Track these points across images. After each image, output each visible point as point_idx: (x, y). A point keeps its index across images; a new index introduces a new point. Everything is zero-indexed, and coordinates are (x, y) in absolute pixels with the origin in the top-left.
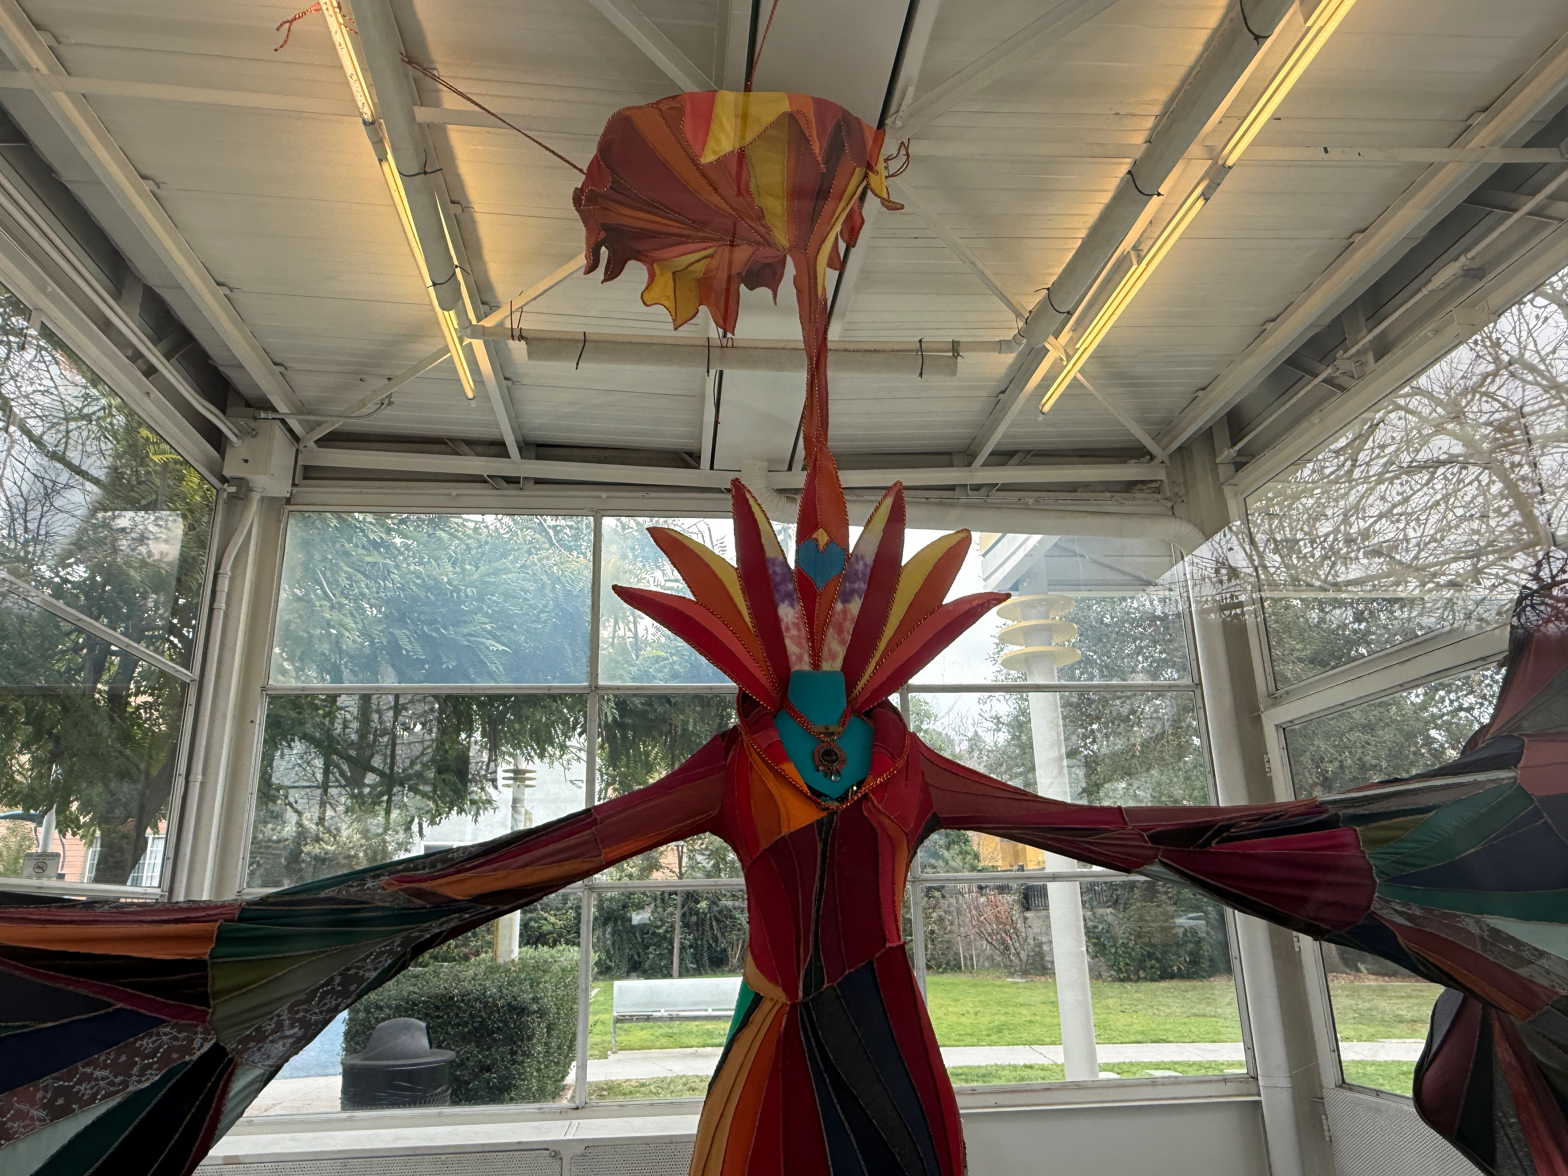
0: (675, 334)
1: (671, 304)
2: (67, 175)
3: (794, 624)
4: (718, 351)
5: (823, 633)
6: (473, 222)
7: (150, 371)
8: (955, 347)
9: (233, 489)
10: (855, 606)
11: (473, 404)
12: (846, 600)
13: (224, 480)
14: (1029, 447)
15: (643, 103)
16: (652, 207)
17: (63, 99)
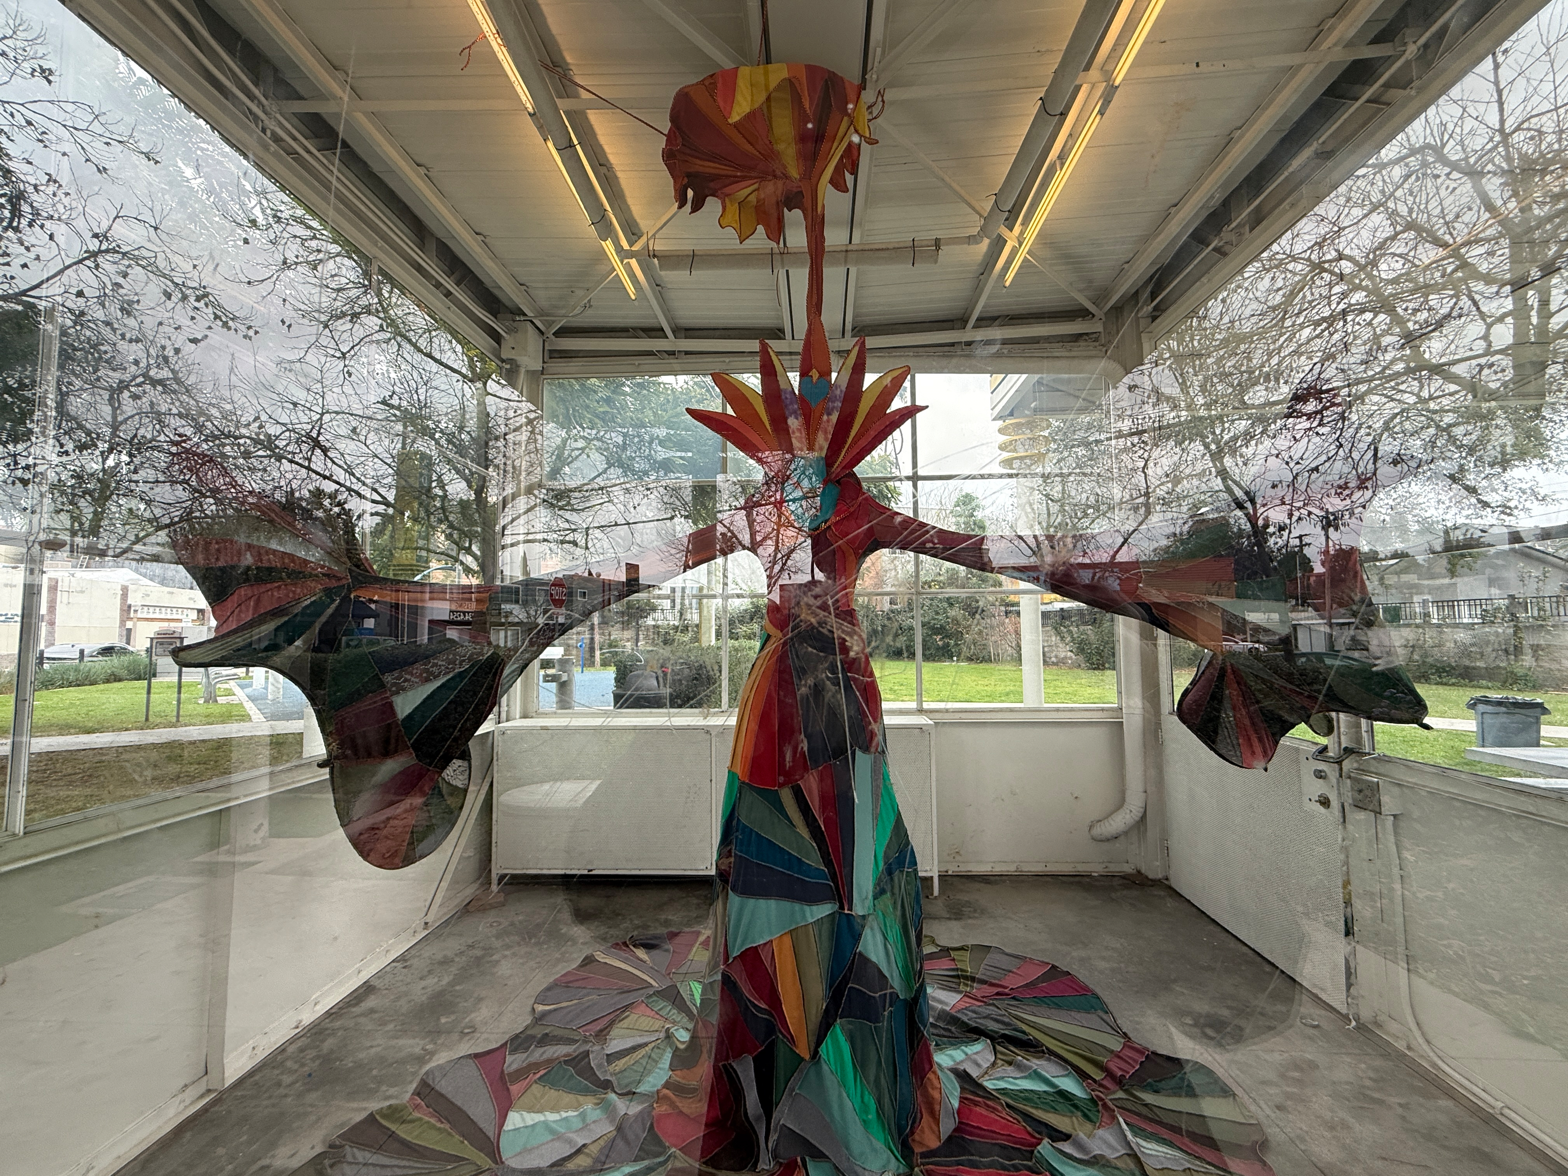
0: (742, 246)
1: (737, 226)
2: (376, 168)
3: (799, 430)
4: (779, 257)
5: (816, 434)
6: (617, 178)
7: (448, 294)
8: (937, 243)
9: (508, 366)
10: (834, 417)
11: (636, 303)
12: (829, 414)
13: (503, 361)
14: (1006, 313)
15: (695, 82)
16: (714, 158)
17: (360, 116)
